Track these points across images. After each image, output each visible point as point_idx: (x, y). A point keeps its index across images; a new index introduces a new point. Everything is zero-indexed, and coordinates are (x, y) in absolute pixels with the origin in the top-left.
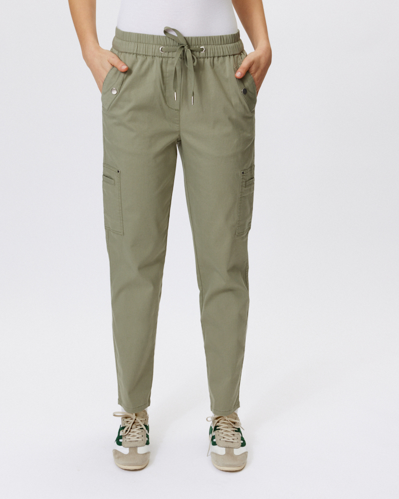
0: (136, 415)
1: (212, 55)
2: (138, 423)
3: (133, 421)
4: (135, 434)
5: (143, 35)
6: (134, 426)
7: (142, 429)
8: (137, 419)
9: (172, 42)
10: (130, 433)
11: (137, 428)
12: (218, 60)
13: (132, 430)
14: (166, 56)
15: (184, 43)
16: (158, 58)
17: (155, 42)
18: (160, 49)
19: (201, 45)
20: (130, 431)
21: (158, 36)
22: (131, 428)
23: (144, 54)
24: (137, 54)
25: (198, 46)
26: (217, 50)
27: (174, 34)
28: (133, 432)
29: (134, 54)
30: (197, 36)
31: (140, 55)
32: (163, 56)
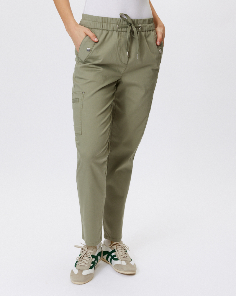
0: (87, 248)
1: (144, 30)
2: (88, 253)
3: (85, 252)
4: (85, 261)
5: (106, 18)
6: (85, 255)
7: (90, 258)
8: (88, 251)
9: (124, 22)
10: (82, 260)
11: (87, 257)
12: (147, 33)
13: (84, 258)
14: (121, 30)
15: (132, 23)
16: (116, 32)
17: (114, 22)
18: (117, 26)
19: (139, 24)
20: (82, 258)
21: (115, 19)
22: (83, 257)
23: (107, 29)
24: (102, 29)
25: (137, 25)
26: (147, 27)
27: (125, 17)
28: (84, 259)
29: (100, 29)
30: (137, 19)
31: (104, 30)
32: (118, 30)
